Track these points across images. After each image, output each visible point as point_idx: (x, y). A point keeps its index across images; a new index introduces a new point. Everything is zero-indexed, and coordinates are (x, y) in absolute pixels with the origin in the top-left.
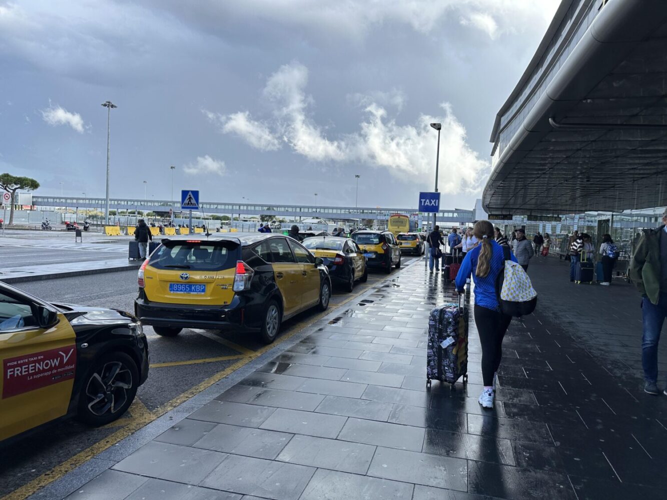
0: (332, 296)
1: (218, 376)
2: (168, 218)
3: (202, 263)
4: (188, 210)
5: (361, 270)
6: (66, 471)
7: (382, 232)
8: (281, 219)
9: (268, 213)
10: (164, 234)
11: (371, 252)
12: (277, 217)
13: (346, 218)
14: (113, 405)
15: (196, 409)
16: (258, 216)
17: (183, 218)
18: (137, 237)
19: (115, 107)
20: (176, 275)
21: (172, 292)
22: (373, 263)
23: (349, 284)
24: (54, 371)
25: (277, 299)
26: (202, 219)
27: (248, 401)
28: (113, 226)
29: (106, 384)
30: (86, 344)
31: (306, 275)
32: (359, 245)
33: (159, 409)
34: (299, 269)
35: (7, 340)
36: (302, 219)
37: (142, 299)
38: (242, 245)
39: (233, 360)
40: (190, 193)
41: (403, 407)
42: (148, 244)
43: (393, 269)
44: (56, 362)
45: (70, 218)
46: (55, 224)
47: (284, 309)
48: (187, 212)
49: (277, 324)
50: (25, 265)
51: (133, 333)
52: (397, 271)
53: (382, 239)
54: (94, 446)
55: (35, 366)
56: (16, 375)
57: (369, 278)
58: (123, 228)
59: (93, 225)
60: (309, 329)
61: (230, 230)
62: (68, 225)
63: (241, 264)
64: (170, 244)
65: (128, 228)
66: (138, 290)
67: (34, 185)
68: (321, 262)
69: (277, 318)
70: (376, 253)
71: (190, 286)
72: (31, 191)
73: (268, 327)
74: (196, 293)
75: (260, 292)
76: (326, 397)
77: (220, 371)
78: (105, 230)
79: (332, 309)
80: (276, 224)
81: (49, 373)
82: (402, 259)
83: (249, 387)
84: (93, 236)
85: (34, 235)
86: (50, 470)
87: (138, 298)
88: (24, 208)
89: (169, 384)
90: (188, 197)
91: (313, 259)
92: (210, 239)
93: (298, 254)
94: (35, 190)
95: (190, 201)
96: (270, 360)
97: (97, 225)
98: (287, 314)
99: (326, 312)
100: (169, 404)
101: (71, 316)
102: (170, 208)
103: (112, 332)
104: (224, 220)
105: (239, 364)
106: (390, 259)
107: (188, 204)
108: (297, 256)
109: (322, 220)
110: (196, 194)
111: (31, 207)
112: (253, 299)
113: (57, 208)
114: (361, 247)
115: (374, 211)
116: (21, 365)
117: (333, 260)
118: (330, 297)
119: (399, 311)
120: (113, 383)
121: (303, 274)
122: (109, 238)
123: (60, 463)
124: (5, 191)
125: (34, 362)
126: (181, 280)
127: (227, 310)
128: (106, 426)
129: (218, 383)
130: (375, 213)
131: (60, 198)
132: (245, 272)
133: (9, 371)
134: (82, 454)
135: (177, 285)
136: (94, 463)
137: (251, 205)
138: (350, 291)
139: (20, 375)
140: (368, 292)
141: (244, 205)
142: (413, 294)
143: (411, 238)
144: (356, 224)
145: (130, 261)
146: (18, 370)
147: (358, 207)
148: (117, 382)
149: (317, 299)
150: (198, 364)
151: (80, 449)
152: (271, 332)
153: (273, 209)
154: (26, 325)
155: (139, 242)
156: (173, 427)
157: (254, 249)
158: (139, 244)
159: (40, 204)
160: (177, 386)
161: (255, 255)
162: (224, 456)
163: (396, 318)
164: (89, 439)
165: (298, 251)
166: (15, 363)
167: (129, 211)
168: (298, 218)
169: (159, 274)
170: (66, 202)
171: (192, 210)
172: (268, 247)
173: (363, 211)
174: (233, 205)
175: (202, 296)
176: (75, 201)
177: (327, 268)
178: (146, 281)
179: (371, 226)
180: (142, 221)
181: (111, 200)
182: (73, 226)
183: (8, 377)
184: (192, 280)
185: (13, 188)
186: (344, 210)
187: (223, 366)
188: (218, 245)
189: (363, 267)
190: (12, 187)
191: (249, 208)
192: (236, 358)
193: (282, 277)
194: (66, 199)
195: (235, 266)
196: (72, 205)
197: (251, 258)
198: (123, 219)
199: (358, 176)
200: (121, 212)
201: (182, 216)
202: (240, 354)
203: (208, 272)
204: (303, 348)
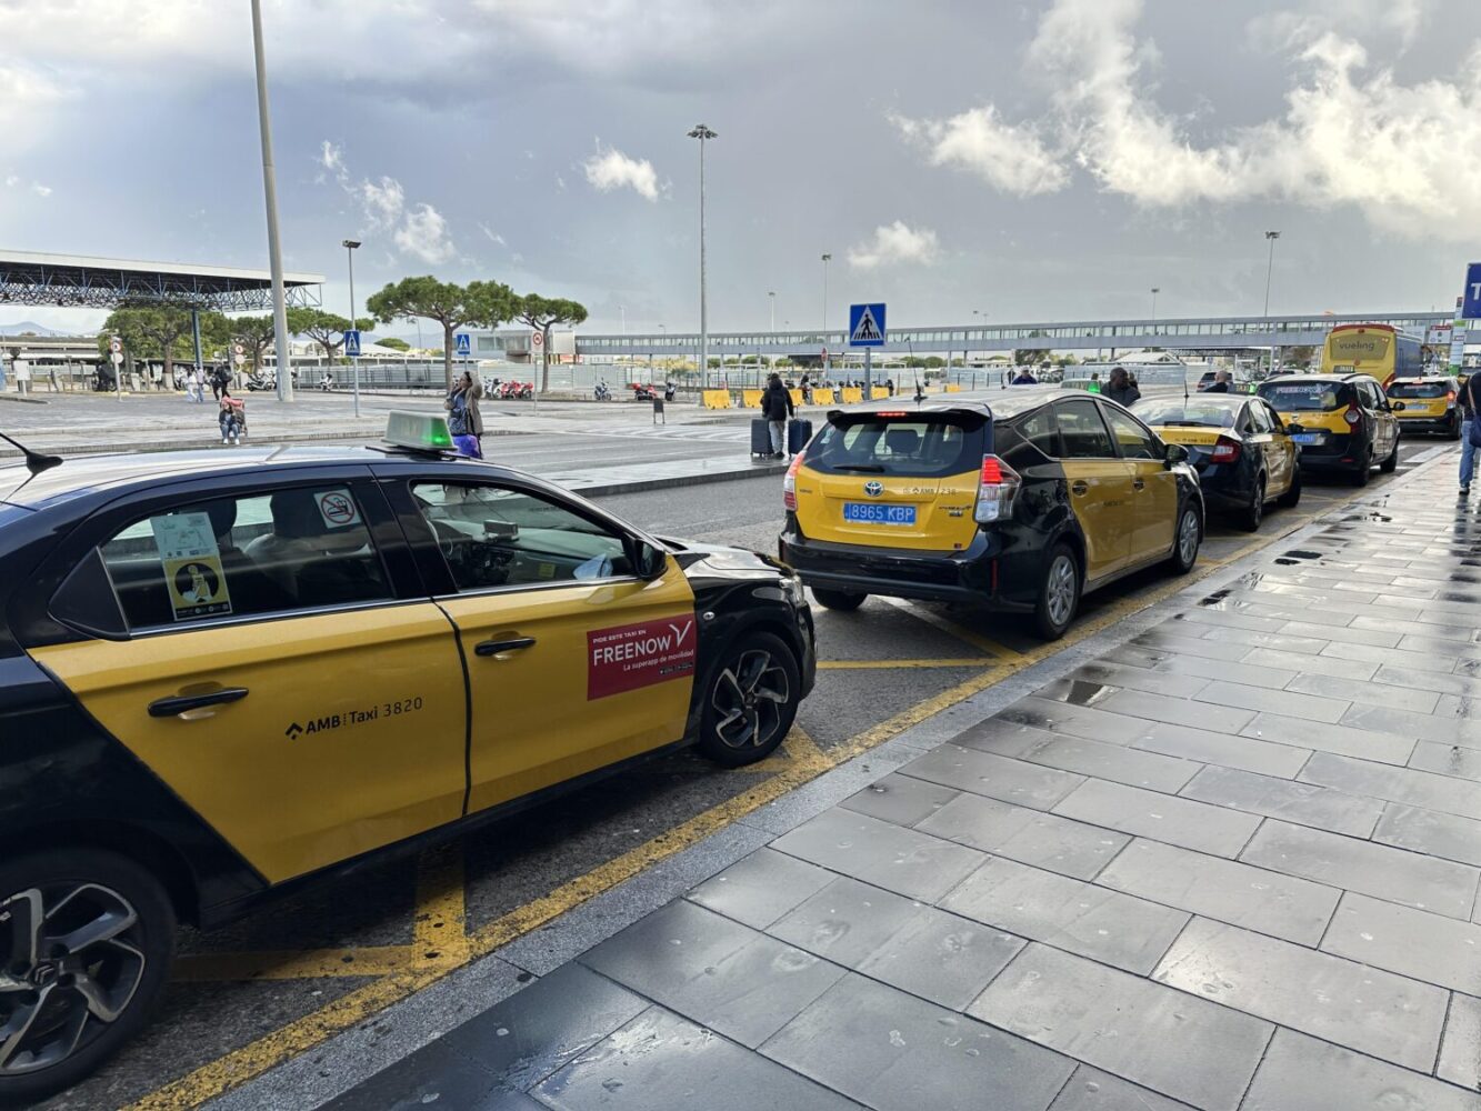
0: (1205, 538)
1: (946, 698)
2: (817, 369)
3: (905, 460)
4: (864, 348)
5: (1284, 478)
6: (689, 840)
7: (1347, 379)
8: (1063, 358)
9: (1033, 344)
10: (811, 403)
11: (1312, 431)
12: (1054, 352)
13: (1238, 344)
14: (756, 730)
15: (912, 757)
16: (1010, 354)
17: (846, 366)
18: (766, 409)
19: (714, 135)
20: (856, 486)
21: (849, 521)
22: (1315, 459)
23: (1251, 509)
24: (663, 659)
25: (1072, 543)
26: (887, 366)
27: (1022, 753)
28: (715, 389)
29: (744, 690)
30: (710, 613)
31: (1142, 487)
32: (1279, 414)
33: (838, 748)
34: (1126, 473)
35: (586, 599)
36: (1117, 354)
37: (792, 533)
38: (994, 419)
39: (975, 667)
40: (868, 311)
41: (1415, 813)
42: (787, 425)
43: (1375, 474)
44: (665, 643)
45: (641, 376)
46: (616, 389)
47: (1089, 566)
48: (859, 354)
49: (1072, 599)
50: (577, 468)
51: (786, 597)
52: (1385, 478)
53: (1347, 395)
54: (730, 801)
55: (634, 647)
56: (606, 661)
57: (1305, 497)
58: (736, 393)
59: (681, 389)
60: (1149, 612)
61: (946, 387)
62: (638, 390)
63: (994, 460)
64: (841, 421)
65: (744, 392)
66: (785, 514)
67: (579, 314)
68: (1182, 456)
69: (1072, 585)
70: (1326, 432)
71: (885, 509)
72: (575, 326)
73: (1050, 603)
74: (896, 524)
75: (1033, 526)
76: (1204, 767)
77: (951, 687)
78: (702, 399)
79: (1205, 571)
80: (1050, 370)
81: (655, 662)
82: (1401, 447)
83: (1020, 725)
84: (682, 410)
85: (584, 412)
86: (663, 833)
87: (786, 531)
88: (563, 360)
89: (851, 704)
90: (863, 319)
91: (1162, 451)
92: (925, 408)
93: (1124, 437)
94: (581, 324)
95: (867, 327)
96: (1062, 674)
97: (688, 389)
98: (1095, 577)
99: (1190, 578)
100: (856, 741)
101: (687, 560)
102: (822, 346)
103: (753, 593)
104: (932, 367)
105: (990, 678)
106: (1367, 448)
107: (864, 334)
108: (1120, 442)
109: (1169, 353)
110: (879, 311)
111: (575, 357)
112: (1016, 540)
113: (616, 357)
114: (1287, 418)
115: (1319, 325)
116: (613, 644)
117: (1210, 453)
118: (1200, 541)
119: (1397, 582)
120: (757, 690)
121: (1136, 485)
122: (711, 415)
123: (677, 823)
124: (532, 328)
125: (633, 639)
126: (866, 496)
127: (959, 562)
128: (747, 769)
129: (951, 709)
130: (1318, 329)
131: (621, 338)
132: (1002, 479)
133: (596, 652)
134: (711, 813)
135: (860, 506)
136: (737, 832)
137: (993, 329)
138: (1252, 529)
139: (612, 660)
140: (1303, 530)
141: (976, 329)
142: (1438, 540)
143: (1432, 391)
144: (1262, 358)
145: (754, 460)
146: (609, 652)
147: (1269, 315)
148: (763, 689)
149: (1168, 544)
150: (903, 668)
151: (707, 805)
152: (1057, 614)
153: (1045, 335)
154: (615, 572)
155: (770, 420)
156: (872, 787)
157: (1021, 428)
158: (771, 424)
159: (588, 351)
160: (868, 708)
161: (1023, 441)
162: (979, 857)
163: (1390, 599)
164: (720, 789)
165: (1123, 430)
166: (604, 639)
167: (744, 357)
168: (1107, 352)
169: (824, 485)
170: (631, 346)
171: (872, 348)
172: (1052, 421)
173: (1285, 324)
174: (951, 330)
175: (909, 530)
176: (646, 342)
177: (1195, 470)
178: (800, 497)
179: (1307, 364)
180: (774, 378)
181: (710, 337)
182: (646, 392)
183: (596, 663)
184: (888, 498)
185: (545, 323)
186: (1231, 326)
187: (957, 678)
188: (935, 420)
189: (1287, 469)
190: (544, 319)
191: (989, 338)
192: (982, 664)
193: (1084, 491)
194: (632, 338)
195: (980, 467)
196: (641, 350)
197: (1013, 449)
198: (734, 374)
199: (1273, 235)
200: (730, 361)
201: (844, 364)
202: (990, 656)
203: (921, 480)
204: (1138, 655)
